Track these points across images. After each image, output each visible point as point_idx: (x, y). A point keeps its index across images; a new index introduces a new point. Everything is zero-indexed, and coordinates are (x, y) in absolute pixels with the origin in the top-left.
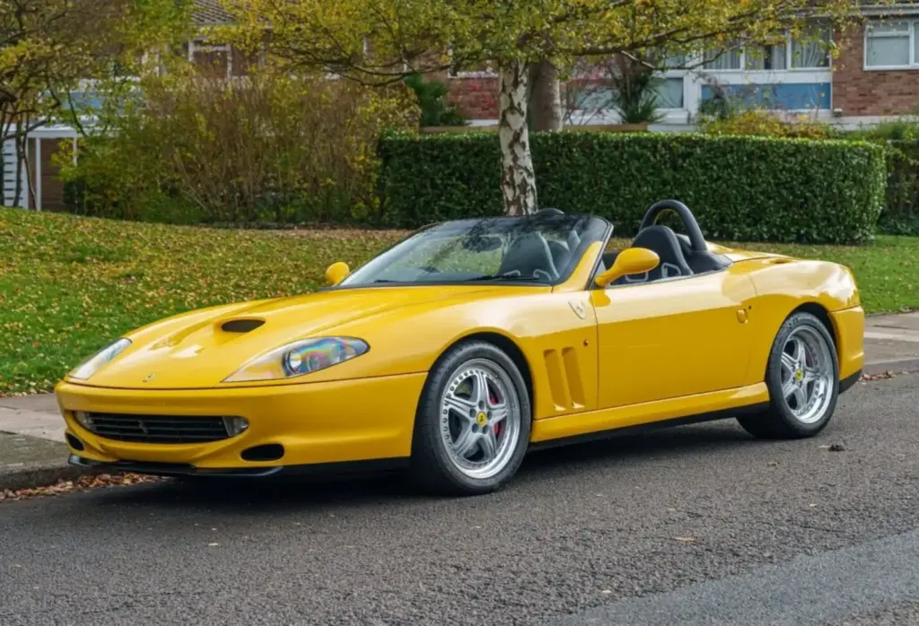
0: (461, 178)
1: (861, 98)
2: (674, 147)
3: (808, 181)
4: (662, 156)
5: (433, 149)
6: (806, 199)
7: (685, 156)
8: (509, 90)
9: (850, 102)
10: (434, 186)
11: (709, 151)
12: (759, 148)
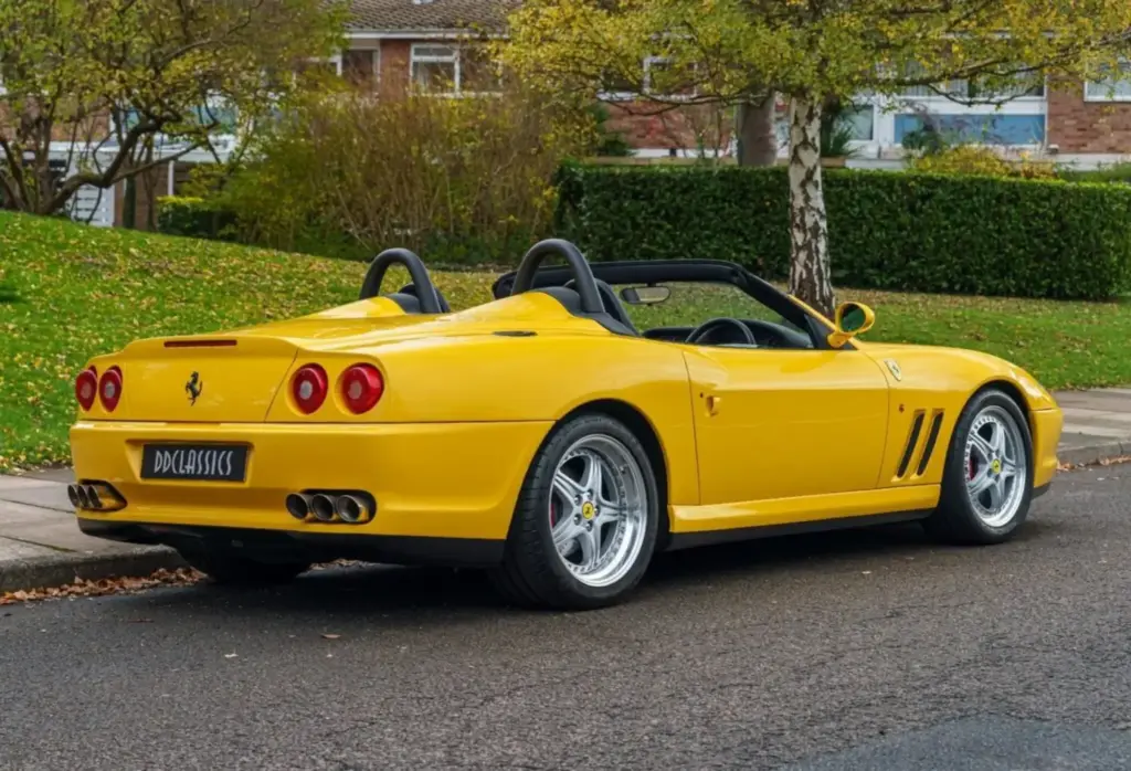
0: (667, 217)
1: (1080, 133)
2: (912, 187)
3: (1063, 228)
4: (898, 197)
5: (635, 184)
6: (1061, 249)
7: (924, 198)
8: (803, 123)
9: (1067, 137)
10: (636, 226)
11: (952, 192)
12: (1009, 190)
